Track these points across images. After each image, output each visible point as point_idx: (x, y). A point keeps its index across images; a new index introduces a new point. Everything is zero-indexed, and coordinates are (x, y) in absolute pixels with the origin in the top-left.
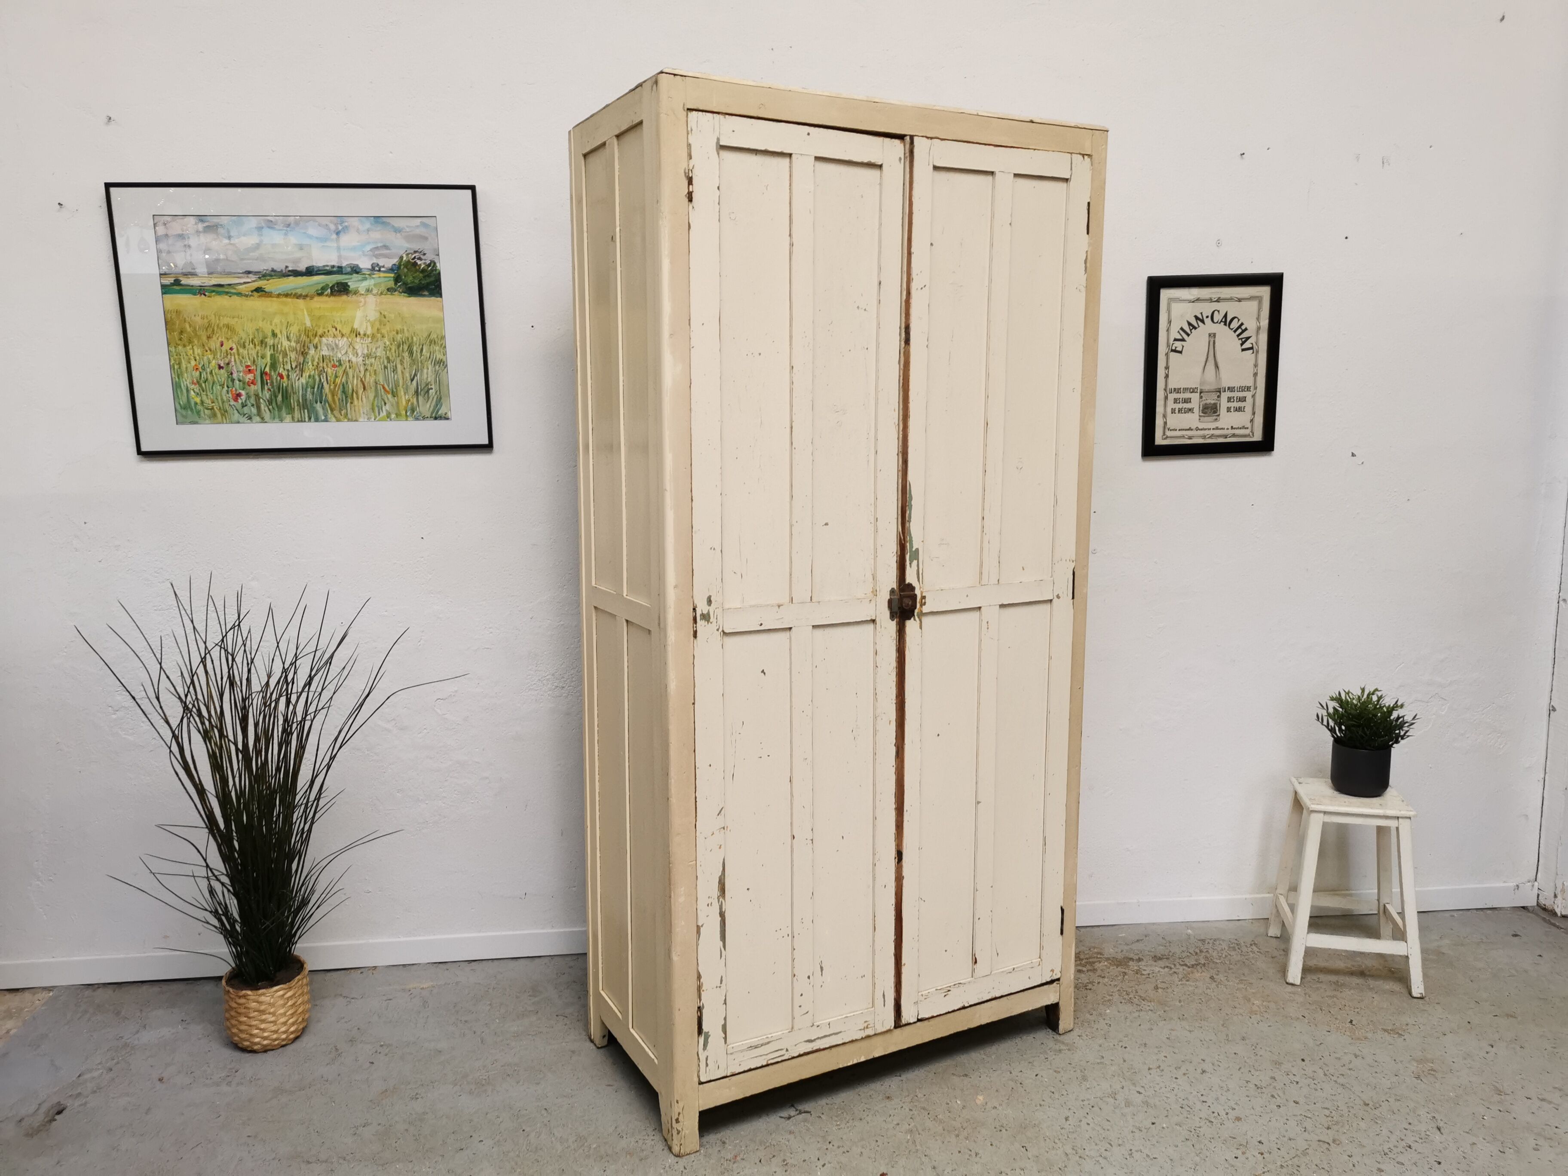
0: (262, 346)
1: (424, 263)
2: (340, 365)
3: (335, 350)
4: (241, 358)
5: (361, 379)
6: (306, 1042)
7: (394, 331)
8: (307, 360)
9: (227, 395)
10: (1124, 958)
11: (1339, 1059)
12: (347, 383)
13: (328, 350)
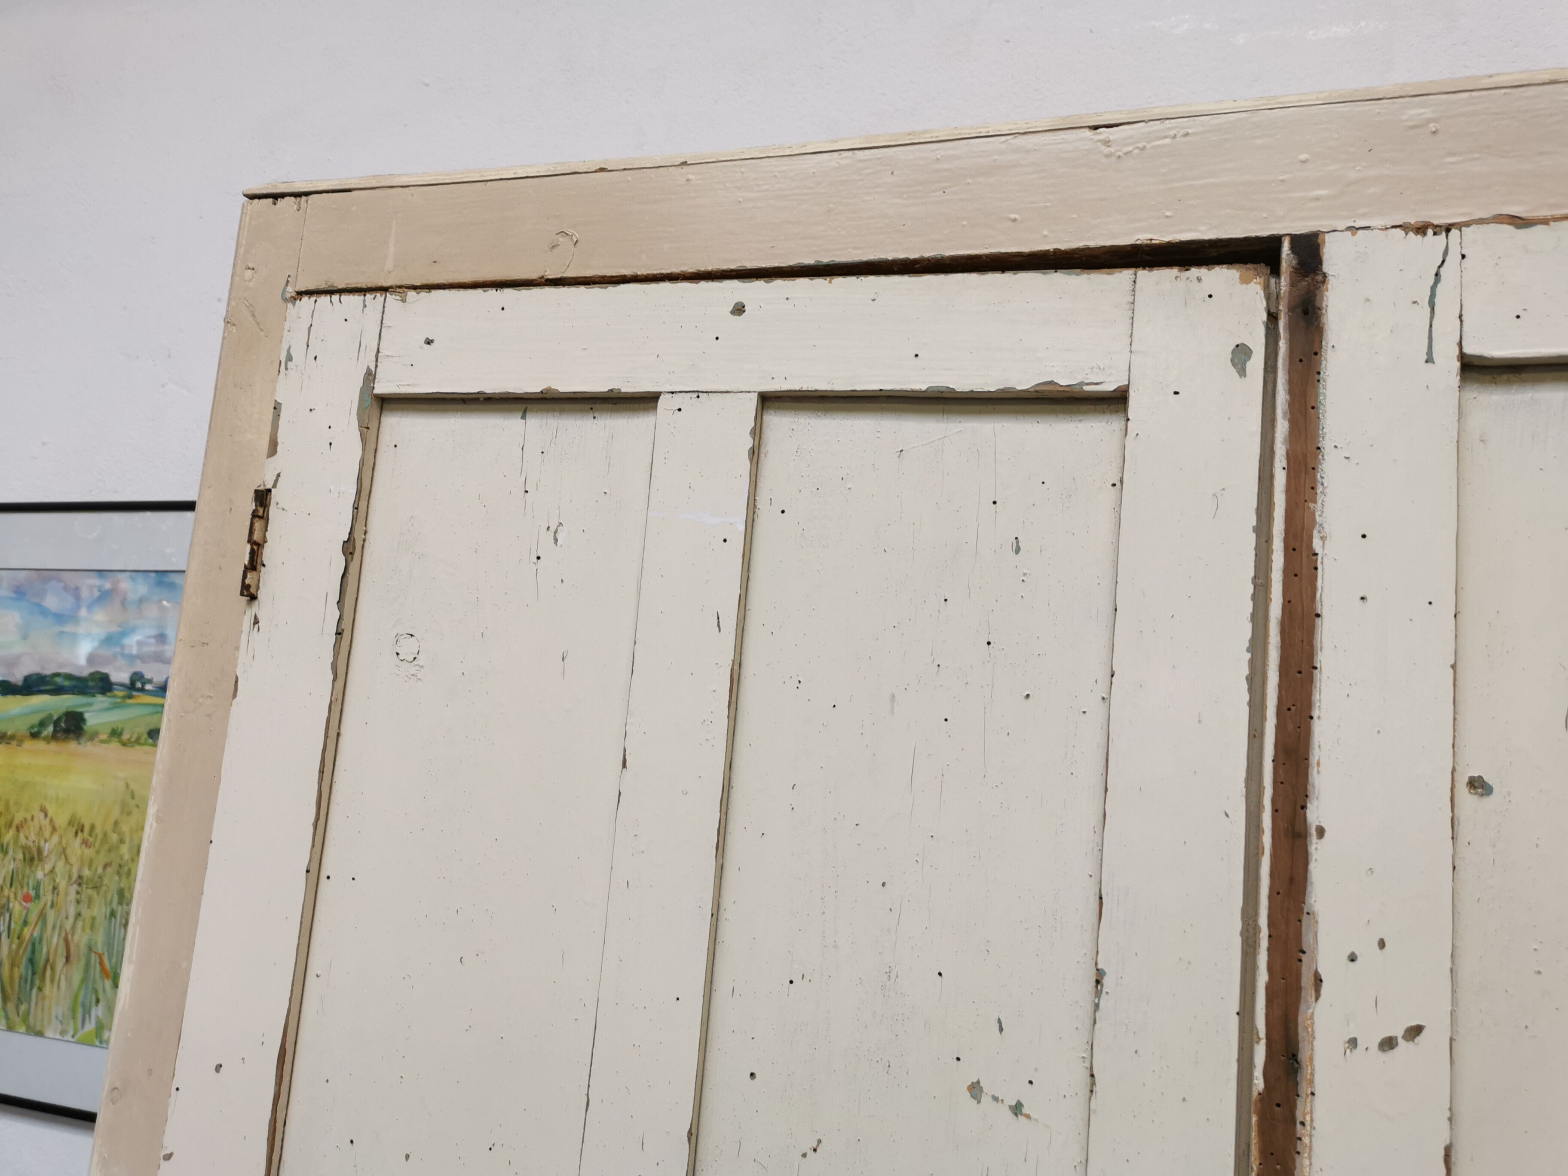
2: (38, 896)
3: (36, 862)
5: (67, 934)
12: (41, 941)
13: (24, 858)
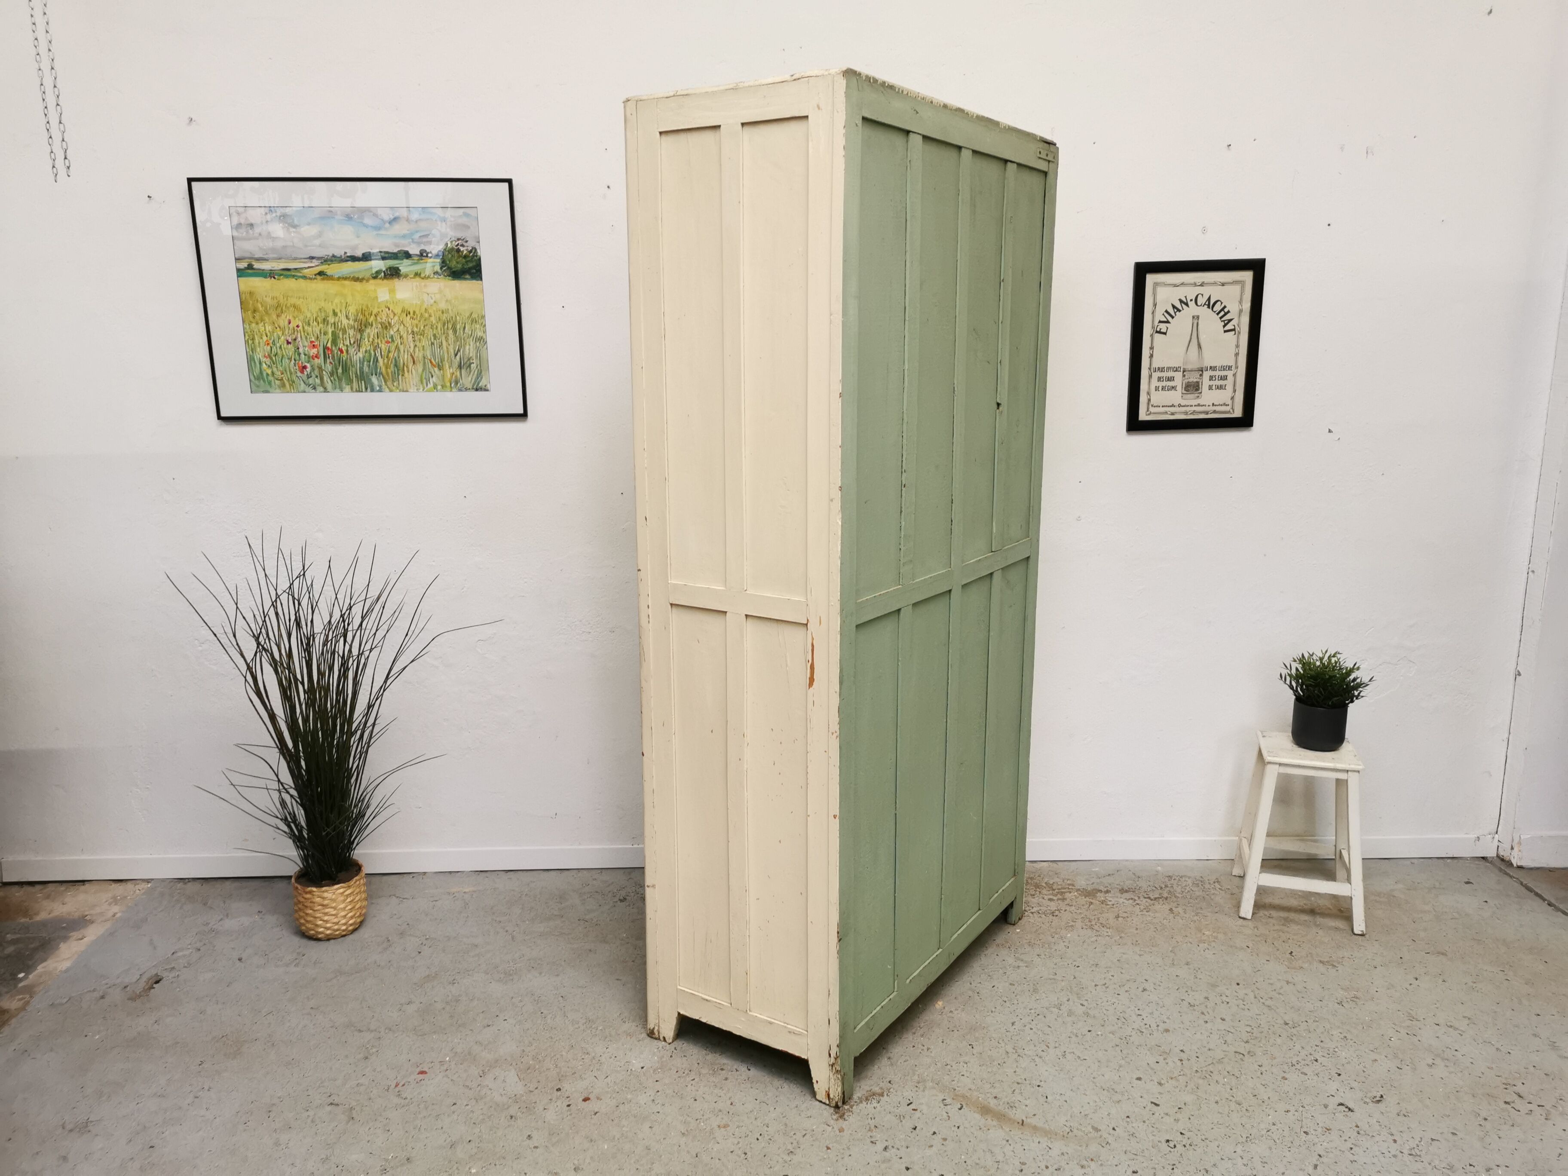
0: (324, 324)
1: (467, 250)
2: (393, 341)
3: (388, 327)
4: (306, 334)
5: (411, 354)
6: (365, 933)
7: (440, 311)
8: (363, 337)
9: (295, 368)
10: (1094, 889)
11: (1272, 984)
12: (399, 357)
13: (382, 327)
